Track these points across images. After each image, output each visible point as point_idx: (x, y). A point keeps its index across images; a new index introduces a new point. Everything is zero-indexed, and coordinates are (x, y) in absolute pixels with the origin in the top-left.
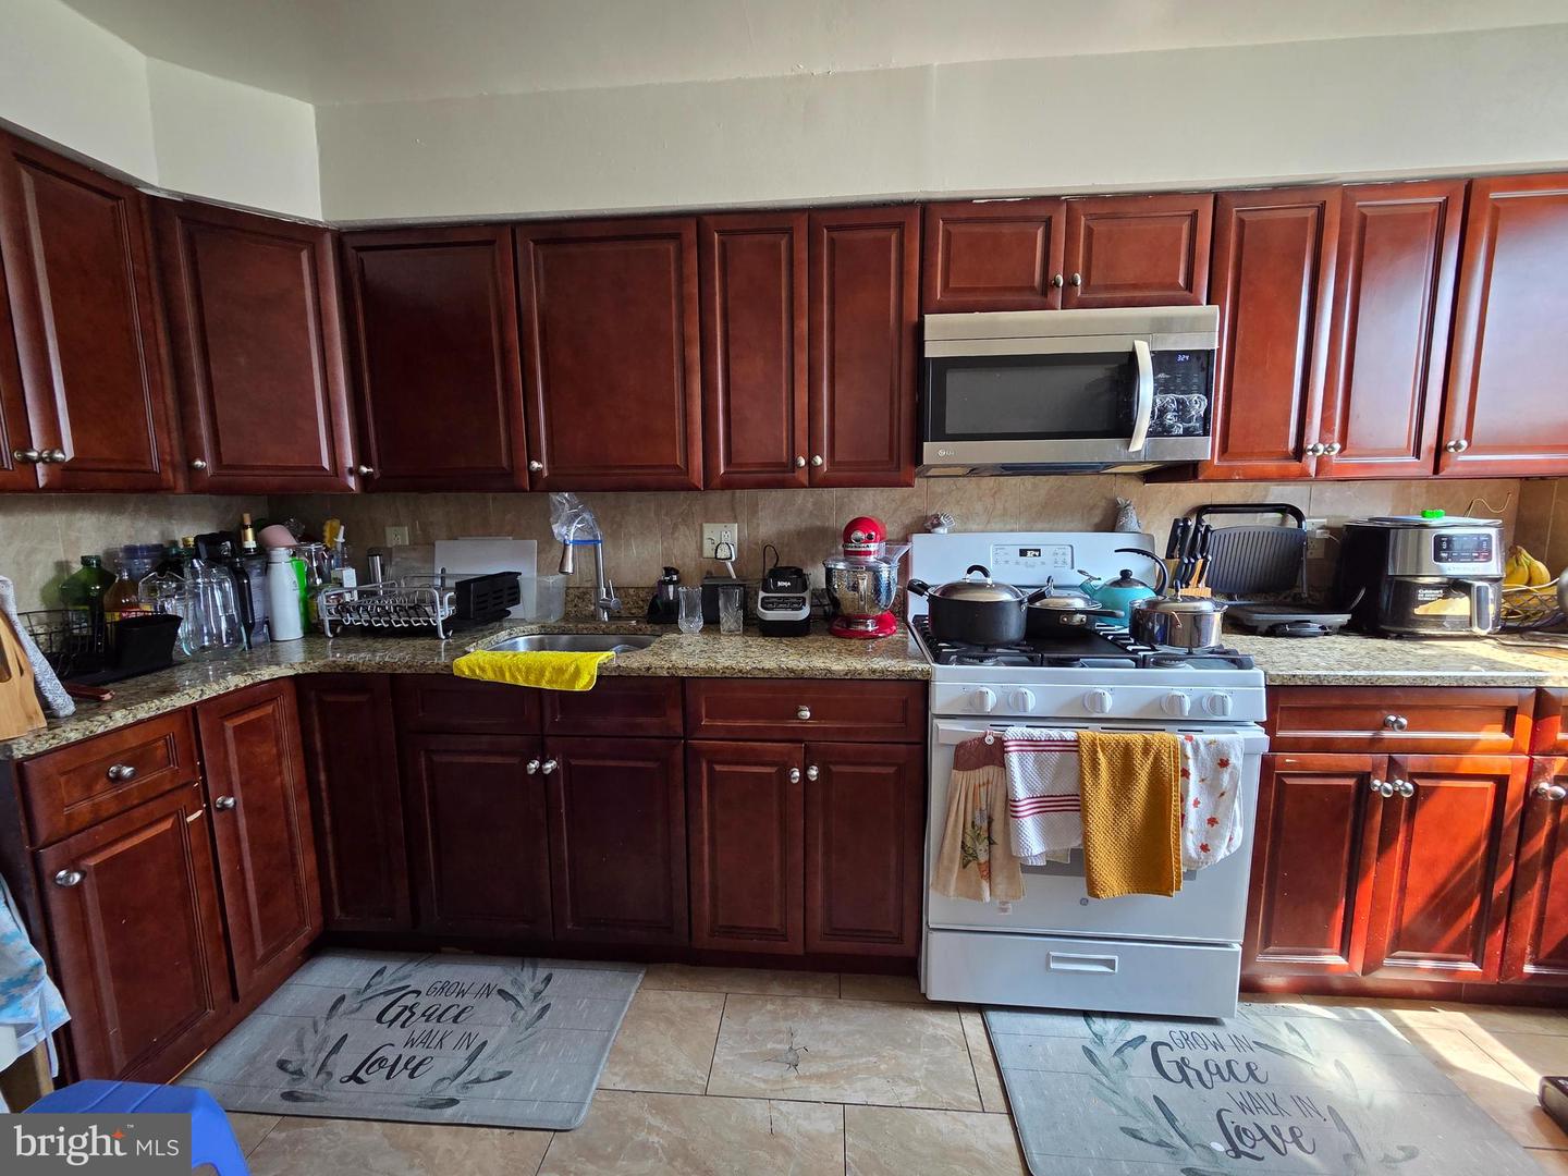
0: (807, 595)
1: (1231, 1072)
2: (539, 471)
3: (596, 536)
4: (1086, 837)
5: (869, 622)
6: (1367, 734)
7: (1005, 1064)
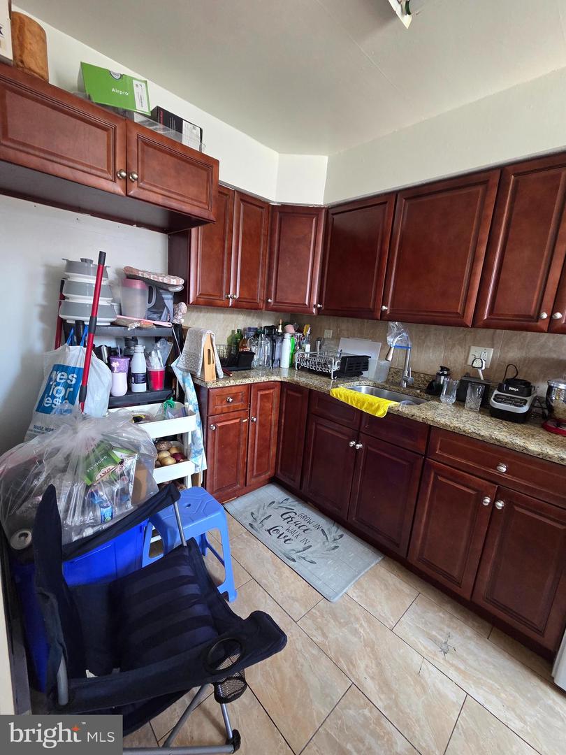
0: (529, 399)
2: (386, 311)
3: (408, 345)
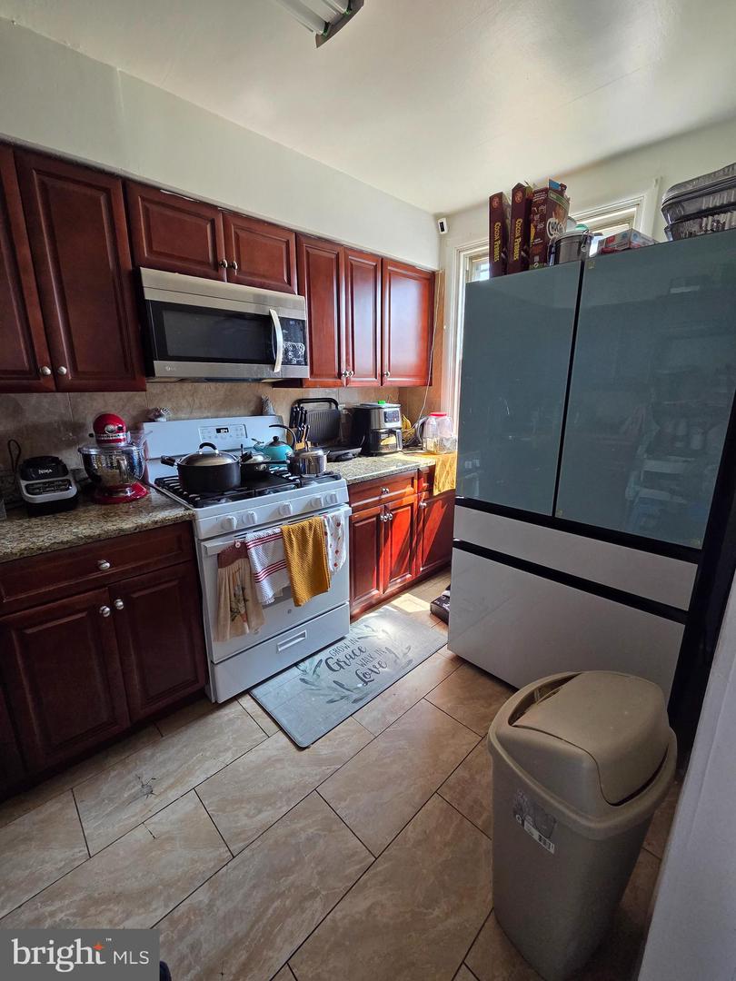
0: (69, 477)
1: (355, 655)
4: (291, 579)
5: (127, 489)
6: (377, 498)
7: (269, 709)
